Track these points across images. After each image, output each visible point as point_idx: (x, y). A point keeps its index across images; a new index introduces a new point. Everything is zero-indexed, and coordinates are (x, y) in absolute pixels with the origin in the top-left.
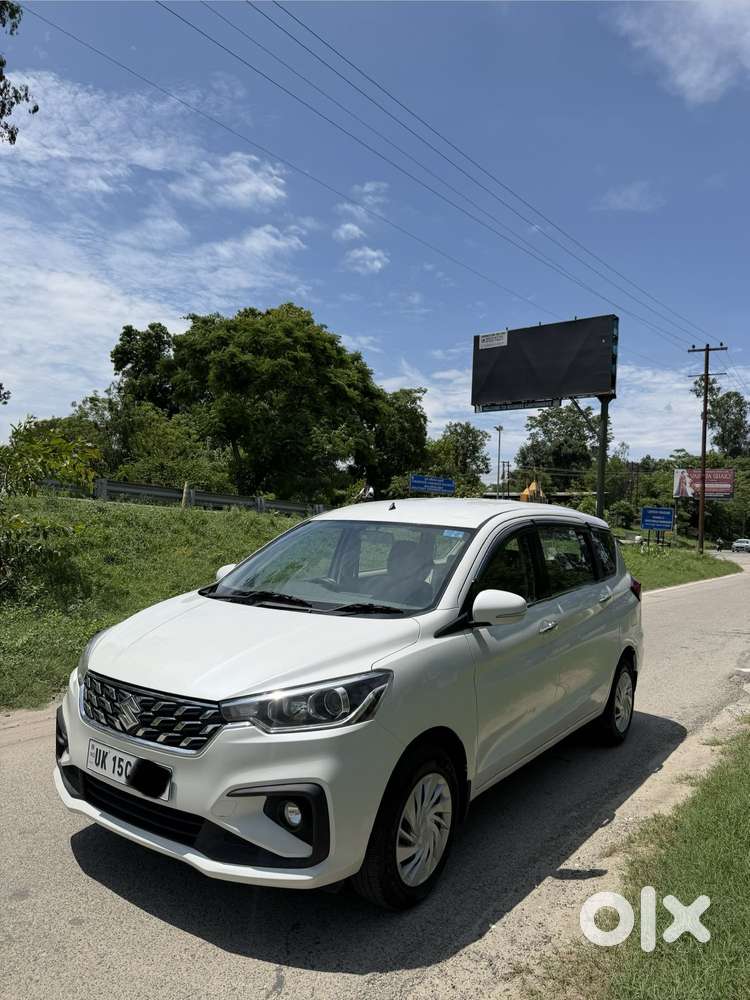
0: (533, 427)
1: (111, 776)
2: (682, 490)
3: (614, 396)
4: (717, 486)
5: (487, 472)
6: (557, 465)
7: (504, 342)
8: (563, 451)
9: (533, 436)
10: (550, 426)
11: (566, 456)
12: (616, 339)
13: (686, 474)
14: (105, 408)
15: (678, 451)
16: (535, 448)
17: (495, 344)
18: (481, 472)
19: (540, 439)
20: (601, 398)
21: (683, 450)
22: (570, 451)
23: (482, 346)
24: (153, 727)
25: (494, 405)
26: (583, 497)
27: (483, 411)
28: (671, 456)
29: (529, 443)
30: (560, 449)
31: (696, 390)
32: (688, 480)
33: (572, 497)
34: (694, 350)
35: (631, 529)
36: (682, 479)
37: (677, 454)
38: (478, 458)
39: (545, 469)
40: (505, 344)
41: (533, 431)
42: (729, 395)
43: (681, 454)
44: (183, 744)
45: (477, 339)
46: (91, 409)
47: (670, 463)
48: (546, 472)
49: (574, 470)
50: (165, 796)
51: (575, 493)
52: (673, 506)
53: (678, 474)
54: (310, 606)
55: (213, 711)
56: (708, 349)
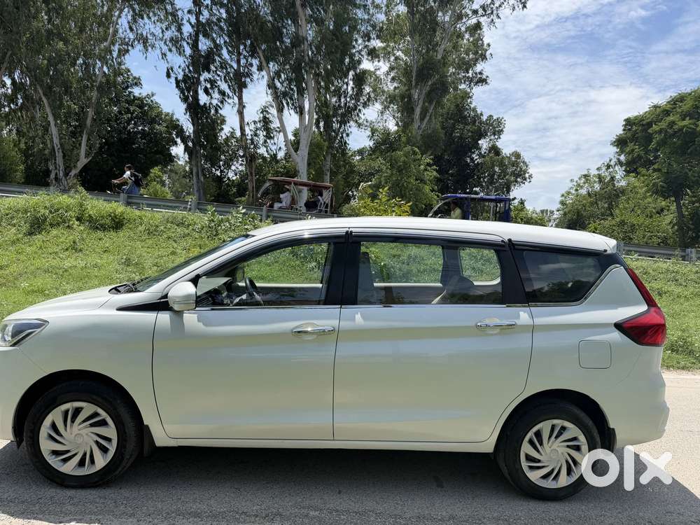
14: (595, 182)
46: (584, 183)
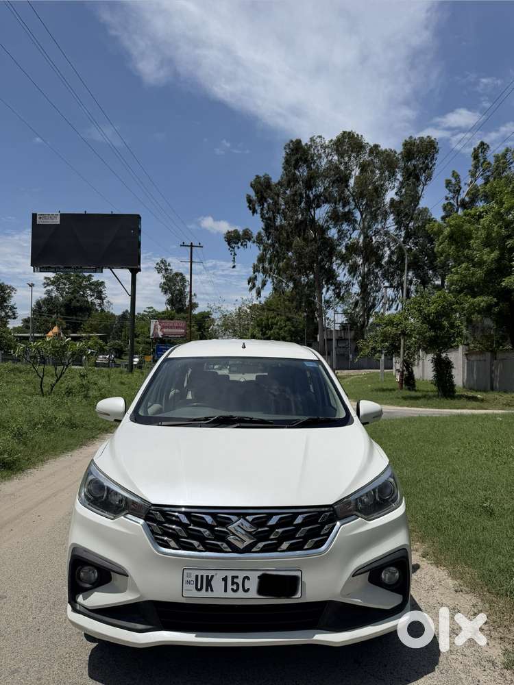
0: (48, 285)
1: (223, 595)
2: (155, 333)
3: (139, 270)
4: (176, 330)
5: (15, 318)
6: (68, 314)
7: (57, 221)
8: (72, 305)
9: (48, 292)
10: (62, 286)
11: (75, 307)
12: (140, 231)
13: (158, 323)
15: (149, 308)
16: (49, 301)
17: (50, 222)
18: (9, 317)
19: (54, 295)
20: (131, 270)
21: (152, 308)
22: (78, 304)
23: (39, 222)
24: (272, 540)
25: (49, 267)
26: (91, 337)
27: (41, 271)
28: (145, 311)
29: (46, 296)
30: (71, 303)
31: (157, 268)
32: (159, 327)
33: (82, 337)
34: (183, 245)
35: (122, 359)
36: (155, 326)
37: (148, 310)
38: (7, 307)
39: (62, 317)
40: (59, 223)
41: (48, 288)
42: (177, 274)
43: (151, 310)
44: (306, 547)
45: (34, 216)
47: (144, 315)
48: (64, 319)
49: (80, 318)
50: (298, 595)
51: (84, 335)
52: (150, 344)
53: (153, 322)
54: (271, 423)
55: (328, 514)
56: (192, 246)
